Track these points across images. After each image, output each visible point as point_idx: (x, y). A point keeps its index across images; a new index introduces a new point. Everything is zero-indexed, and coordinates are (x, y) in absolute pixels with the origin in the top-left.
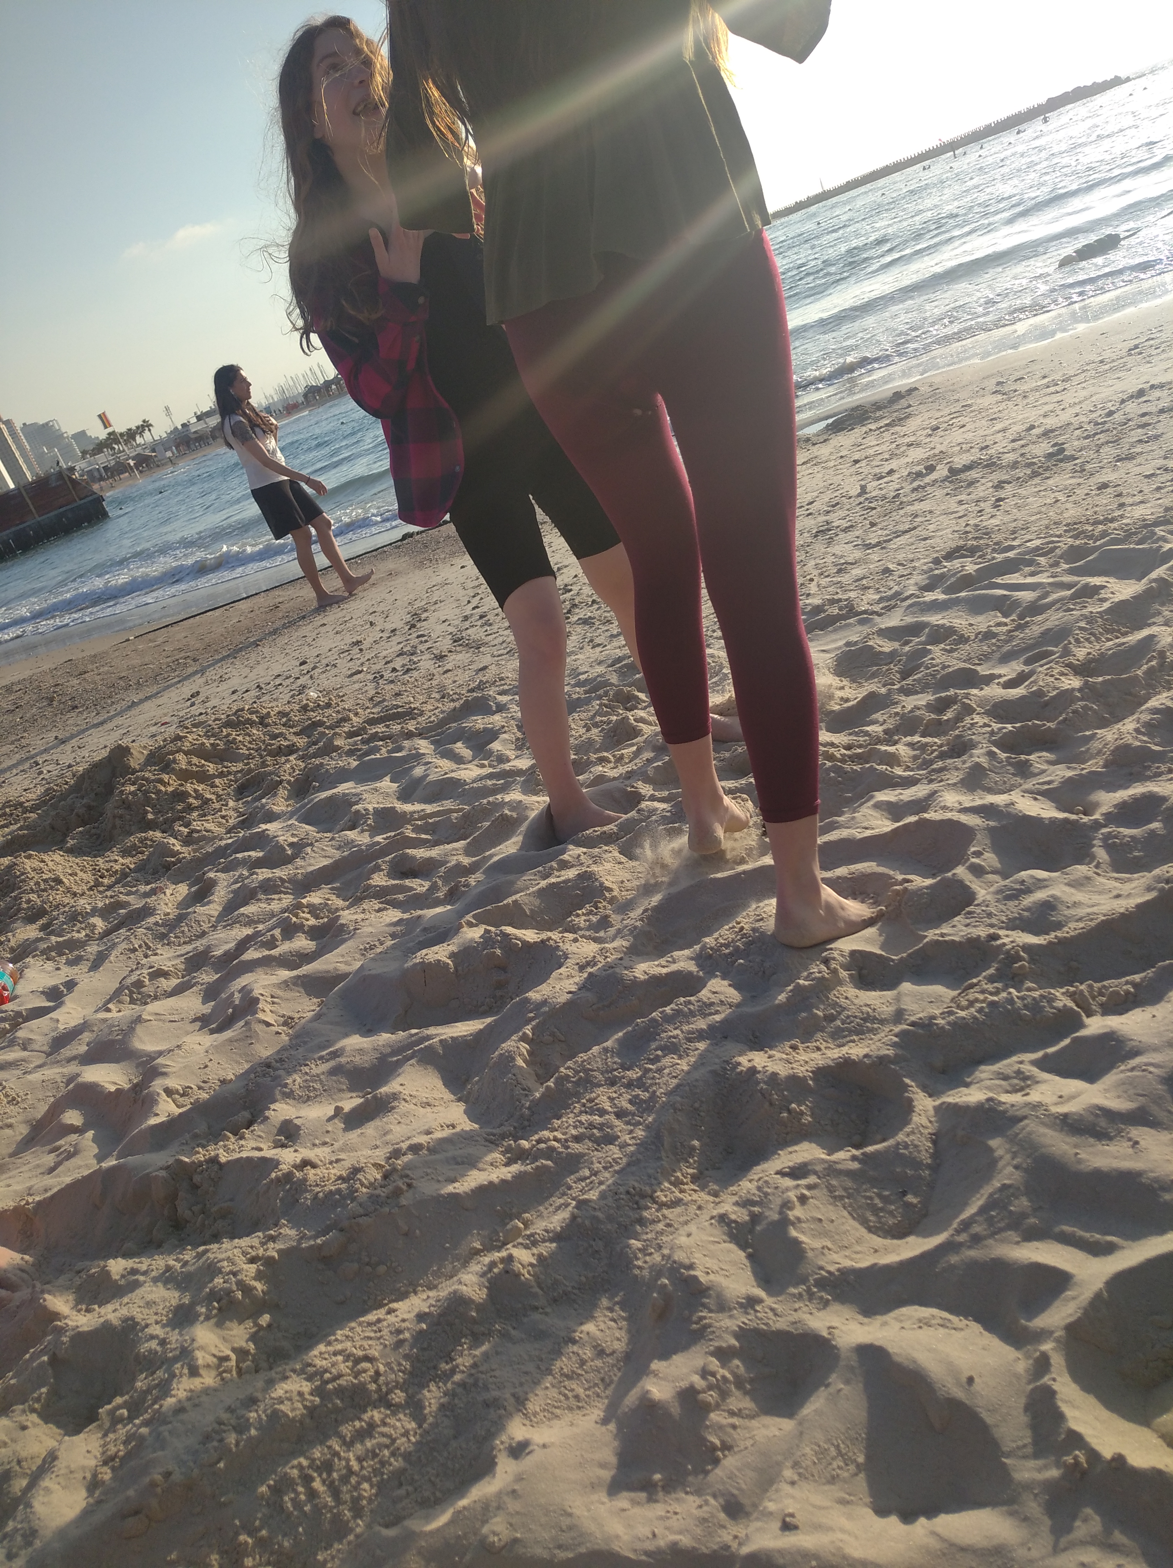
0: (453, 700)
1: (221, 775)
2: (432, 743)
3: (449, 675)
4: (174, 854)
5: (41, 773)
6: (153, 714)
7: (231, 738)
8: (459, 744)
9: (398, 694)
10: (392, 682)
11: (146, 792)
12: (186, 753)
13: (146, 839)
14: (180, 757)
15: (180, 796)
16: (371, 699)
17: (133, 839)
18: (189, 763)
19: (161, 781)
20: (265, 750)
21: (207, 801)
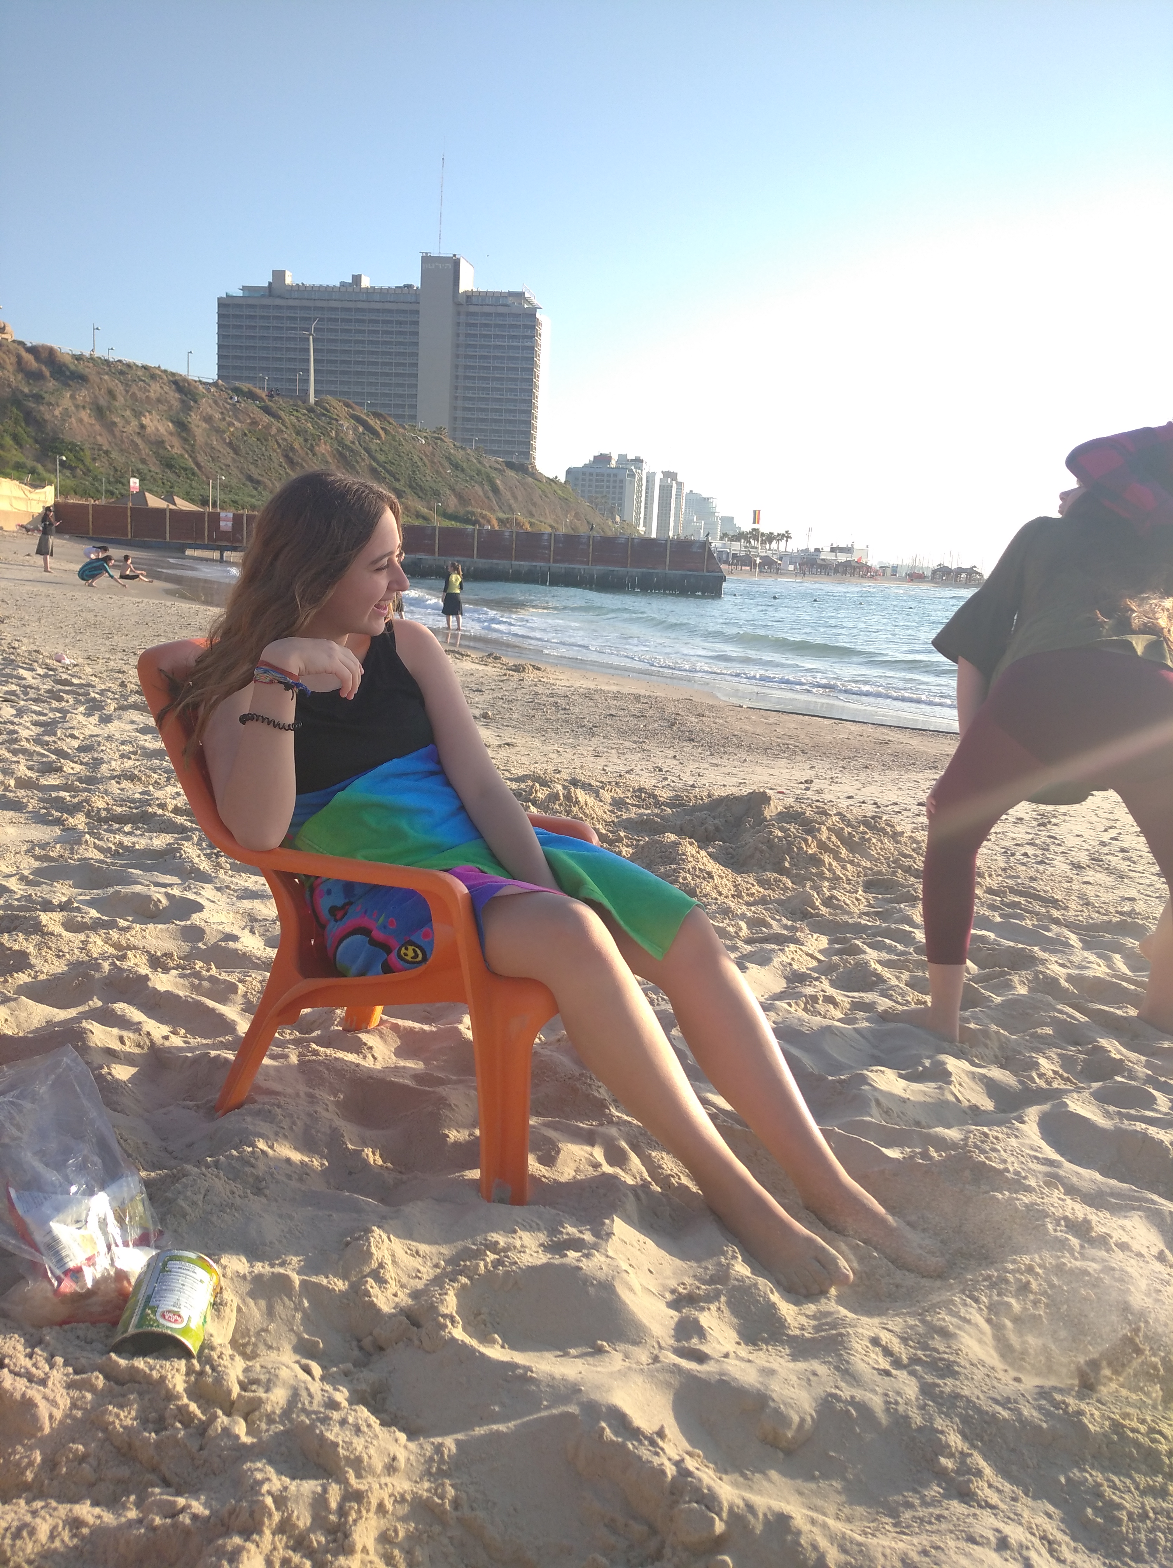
0: (1098, 912)
1: (852, 862)
2: (1081, 940)
3: (1089, 887)
4: (815, 908)
5: (666, 779)
6: (767, 779)
7: (867, 836)
8: (1118, 956)
9: (1033, 879)
10: (1023, 864)
11: (790, 844)
12: (829, 829)
13: (780, 881)
14: (824, 828)
15: (815, 861)
16: (1004, 870)
17: (771, 875)
18: (829, 838)
19: (806, 841)
20: (893, 862)
21: (838, 878)
